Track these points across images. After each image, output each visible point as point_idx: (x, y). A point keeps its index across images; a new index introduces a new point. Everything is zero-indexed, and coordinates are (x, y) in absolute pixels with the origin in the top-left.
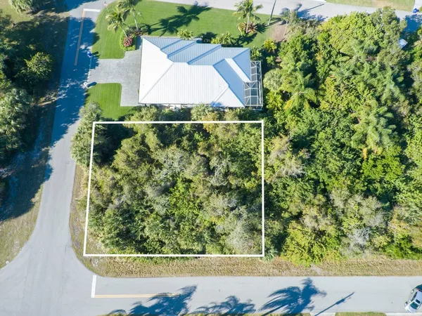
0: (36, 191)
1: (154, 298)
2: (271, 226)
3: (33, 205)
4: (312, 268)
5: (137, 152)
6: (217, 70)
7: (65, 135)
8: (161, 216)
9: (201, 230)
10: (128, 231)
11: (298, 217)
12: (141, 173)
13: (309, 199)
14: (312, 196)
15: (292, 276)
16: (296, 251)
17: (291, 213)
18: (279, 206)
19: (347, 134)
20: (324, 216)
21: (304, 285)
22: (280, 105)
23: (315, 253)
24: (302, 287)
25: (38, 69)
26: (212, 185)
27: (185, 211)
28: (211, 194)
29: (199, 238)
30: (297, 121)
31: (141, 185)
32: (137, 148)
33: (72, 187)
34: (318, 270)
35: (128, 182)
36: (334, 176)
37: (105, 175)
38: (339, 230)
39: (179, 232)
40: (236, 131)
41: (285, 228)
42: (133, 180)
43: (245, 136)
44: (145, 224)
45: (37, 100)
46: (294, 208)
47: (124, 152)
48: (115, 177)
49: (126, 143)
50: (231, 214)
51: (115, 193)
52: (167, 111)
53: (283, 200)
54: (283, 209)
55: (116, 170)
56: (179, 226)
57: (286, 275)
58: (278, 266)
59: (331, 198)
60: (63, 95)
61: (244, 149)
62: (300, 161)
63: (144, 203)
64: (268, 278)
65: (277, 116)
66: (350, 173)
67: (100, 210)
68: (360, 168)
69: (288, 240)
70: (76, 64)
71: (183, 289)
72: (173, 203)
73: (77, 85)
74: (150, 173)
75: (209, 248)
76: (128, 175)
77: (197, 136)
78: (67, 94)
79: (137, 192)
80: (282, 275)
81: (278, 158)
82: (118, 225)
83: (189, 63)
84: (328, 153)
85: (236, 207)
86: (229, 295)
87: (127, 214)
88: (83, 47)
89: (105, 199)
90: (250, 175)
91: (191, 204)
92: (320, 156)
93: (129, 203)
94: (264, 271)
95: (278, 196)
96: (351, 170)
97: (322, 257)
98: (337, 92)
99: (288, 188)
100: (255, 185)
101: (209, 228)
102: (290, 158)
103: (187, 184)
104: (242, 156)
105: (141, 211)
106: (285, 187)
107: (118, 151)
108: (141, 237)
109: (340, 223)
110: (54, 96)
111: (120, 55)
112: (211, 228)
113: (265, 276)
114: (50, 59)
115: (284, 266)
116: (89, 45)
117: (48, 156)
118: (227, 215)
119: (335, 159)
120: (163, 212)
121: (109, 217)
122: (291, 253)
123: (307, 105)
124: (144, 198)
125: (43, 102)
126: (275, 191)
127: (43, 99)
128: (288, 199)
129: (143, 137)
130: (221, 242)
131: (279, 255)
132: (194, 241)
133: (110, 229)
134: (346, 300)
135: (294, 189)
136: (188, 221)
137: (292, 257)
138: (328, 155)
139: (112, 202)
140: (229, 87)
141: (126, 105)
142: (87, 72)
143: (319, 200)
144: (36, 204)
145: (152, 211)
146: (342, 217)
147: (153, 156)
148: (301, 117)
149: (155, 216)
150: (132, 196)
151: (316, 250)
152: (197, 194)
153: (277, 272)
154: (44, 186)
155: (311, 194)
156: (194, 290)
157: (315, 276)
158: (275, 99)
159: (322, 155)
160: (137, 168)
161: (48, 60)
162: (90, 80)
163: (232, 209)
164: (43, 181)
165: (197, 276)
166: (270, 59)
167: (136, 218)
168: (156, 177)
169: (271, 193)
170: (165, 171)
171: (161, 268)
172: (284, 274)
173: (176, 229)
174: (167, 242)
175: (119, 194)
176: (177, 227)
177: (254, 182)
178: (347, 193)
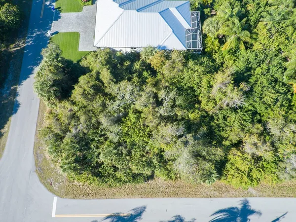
0: (5, 123)
1: (108, 217)
2: (214, 153)
3: (2, 135)
4: (248, 190)
5: (93, 86)
6: (163, 17)
7: (31, 76)
8: (115, 144)
9: (150, 156)
10: (85, 157)
11: (238, 144)
12: (96, 105)
13: (247, 128)
14: (250, 125)
15: (231, 197)
16: (236, 175)
17: (231, 141)
18: (220, 135)
19: (280, 70)
20: (263, 143)
21: (242, 205)
22: (217, 48)
23: (254, 176)
24: (240, 207)
25: (6, 17)
26: (161, 115)
27: (136, 139)
28: (160, 123)
29: (149, 164)
30: (235, 60)
31: (96, 116)
32: (92, 83)
33: (36, 119)
34: (254, 192)
35: (85, 113)
36: (270, 107)
37: (64, 107)
38: (275, 156)
39: (131, 158)
40: (181, 68)
41: (226, 155)
42: (89, 111)
43: (190, 72)
44: (100, 150)
45: (8, 46)
46: (235, 137)
47: (81, 87)
48: (73, 109)
49: (82, 79)
50: (179, 141)
51: (73, 123)
52: (118, 54)
53: (223, 130)
54: (223, 138)
55: (74, 103)
56: (131, 153)
57: (225, 196)
58: (219, 189)
59: (268, 127)
60: (30, 42)
61: (188, 84)
62: (241, 93)
63: (99, 132)
64: (209, 199)
65: (215, 56)
66: (283, 105)
67: (59, 138)
68: (290, 101)
69: (228, 165)
70: (41, 17)
71: (133, 210)
72: (125, 131)
73: (42, 34)
74: (104, 106)
75: (157, 172)
76: (85, 107)
77: (145, 74)
78: (34, 41)
79: (93, 121)
80: (222, 197)
81: (220, 90)
82: (75, 151)
83: (138, 10)
84: (264, 86)
85: (183, 135)
86: (175, 215)
87: (84, 142)
88: (48, 3)
89: (63, 128)
90: (194, 107)
91: (142, 132)
92: (258, 89)
93: (85, 131)
94: (206, 193)
95: (219, 126)
96: (284, 103)
97: (260, 180)
98: (269, 34)
99: (229, 119)
100: (199, 116)
101: (157, 155)
102: (232, 91)
103: (137, 114)
104: (187, 90)
105: (96, 139)
106: (225, 118)
107: (76, 87)
108: (97, 162)
109: (276, 150)
110: (22, 43)
111: (79, 9)
112: (160, 155)
113: (207, 197)
114: (18, 9)
115: (224, 188)
116: (53, 2)
117: (16, 93)
118: (175, 142)
119: (271, 92)
120: (116, 140)
121: (67, 144)
122: (231, 177)
123: (242, 46)
124: (99, 128)
125: (13, 48)
126: (216, 122)
127: (12, 46)
128: (228, 128)
129: (98, 73)
130: (168, 167)
131: (220, 179)
132: (144, 166)
133: (68, 155)
134: (281, 219)
135: (234, 119)
136: (139, 148)
137: (232, 181)
138: (265, 88)
139: (70, 131)
140: (173, 32)
141: (84, 50)
142: (51, 23)
143: (258, 129)
144: (5, 135)
145: (106, 139)
146: (278, 145)
147: (106, 91)
148: (238, 57)
149: (109, 143)
150: (88, 125)
151: (255, 174)
152: (147, 124)
153: (218, 194)
154: (13, 119)
155: (250, 124)
156: (144, 210)
157: (251, 197)
158: (213, 44)
159: (260, 88)
160: (93, 101)
161: (15, 10)
162: (53, 30)
163: (180, 136)
164: (11, 114)
165: (146, 197)
166: (207, 11)
167: (92, 146)
168: (110, 108)
169: (212, 124)
170: (117, 102)
171: (114, 190)
172: (223, 195)
173: (128, 155)
174: (119, 166)
175: (76, 124)
176: (129, 153)
177: (198, 113)
178: (283, 122)
